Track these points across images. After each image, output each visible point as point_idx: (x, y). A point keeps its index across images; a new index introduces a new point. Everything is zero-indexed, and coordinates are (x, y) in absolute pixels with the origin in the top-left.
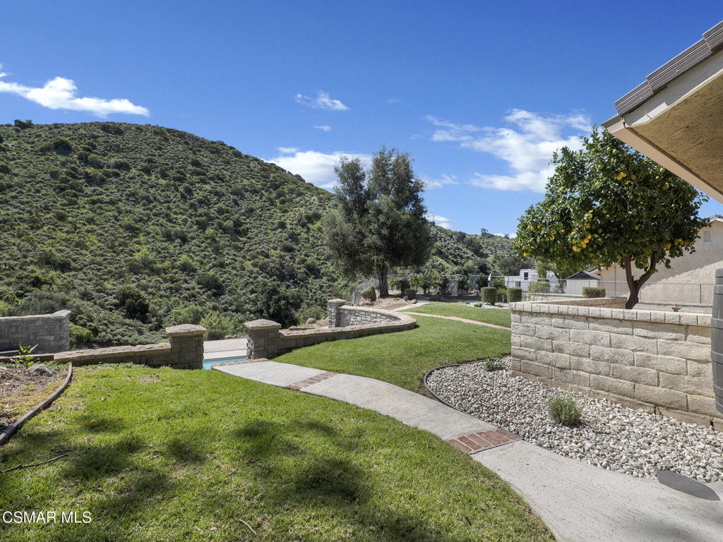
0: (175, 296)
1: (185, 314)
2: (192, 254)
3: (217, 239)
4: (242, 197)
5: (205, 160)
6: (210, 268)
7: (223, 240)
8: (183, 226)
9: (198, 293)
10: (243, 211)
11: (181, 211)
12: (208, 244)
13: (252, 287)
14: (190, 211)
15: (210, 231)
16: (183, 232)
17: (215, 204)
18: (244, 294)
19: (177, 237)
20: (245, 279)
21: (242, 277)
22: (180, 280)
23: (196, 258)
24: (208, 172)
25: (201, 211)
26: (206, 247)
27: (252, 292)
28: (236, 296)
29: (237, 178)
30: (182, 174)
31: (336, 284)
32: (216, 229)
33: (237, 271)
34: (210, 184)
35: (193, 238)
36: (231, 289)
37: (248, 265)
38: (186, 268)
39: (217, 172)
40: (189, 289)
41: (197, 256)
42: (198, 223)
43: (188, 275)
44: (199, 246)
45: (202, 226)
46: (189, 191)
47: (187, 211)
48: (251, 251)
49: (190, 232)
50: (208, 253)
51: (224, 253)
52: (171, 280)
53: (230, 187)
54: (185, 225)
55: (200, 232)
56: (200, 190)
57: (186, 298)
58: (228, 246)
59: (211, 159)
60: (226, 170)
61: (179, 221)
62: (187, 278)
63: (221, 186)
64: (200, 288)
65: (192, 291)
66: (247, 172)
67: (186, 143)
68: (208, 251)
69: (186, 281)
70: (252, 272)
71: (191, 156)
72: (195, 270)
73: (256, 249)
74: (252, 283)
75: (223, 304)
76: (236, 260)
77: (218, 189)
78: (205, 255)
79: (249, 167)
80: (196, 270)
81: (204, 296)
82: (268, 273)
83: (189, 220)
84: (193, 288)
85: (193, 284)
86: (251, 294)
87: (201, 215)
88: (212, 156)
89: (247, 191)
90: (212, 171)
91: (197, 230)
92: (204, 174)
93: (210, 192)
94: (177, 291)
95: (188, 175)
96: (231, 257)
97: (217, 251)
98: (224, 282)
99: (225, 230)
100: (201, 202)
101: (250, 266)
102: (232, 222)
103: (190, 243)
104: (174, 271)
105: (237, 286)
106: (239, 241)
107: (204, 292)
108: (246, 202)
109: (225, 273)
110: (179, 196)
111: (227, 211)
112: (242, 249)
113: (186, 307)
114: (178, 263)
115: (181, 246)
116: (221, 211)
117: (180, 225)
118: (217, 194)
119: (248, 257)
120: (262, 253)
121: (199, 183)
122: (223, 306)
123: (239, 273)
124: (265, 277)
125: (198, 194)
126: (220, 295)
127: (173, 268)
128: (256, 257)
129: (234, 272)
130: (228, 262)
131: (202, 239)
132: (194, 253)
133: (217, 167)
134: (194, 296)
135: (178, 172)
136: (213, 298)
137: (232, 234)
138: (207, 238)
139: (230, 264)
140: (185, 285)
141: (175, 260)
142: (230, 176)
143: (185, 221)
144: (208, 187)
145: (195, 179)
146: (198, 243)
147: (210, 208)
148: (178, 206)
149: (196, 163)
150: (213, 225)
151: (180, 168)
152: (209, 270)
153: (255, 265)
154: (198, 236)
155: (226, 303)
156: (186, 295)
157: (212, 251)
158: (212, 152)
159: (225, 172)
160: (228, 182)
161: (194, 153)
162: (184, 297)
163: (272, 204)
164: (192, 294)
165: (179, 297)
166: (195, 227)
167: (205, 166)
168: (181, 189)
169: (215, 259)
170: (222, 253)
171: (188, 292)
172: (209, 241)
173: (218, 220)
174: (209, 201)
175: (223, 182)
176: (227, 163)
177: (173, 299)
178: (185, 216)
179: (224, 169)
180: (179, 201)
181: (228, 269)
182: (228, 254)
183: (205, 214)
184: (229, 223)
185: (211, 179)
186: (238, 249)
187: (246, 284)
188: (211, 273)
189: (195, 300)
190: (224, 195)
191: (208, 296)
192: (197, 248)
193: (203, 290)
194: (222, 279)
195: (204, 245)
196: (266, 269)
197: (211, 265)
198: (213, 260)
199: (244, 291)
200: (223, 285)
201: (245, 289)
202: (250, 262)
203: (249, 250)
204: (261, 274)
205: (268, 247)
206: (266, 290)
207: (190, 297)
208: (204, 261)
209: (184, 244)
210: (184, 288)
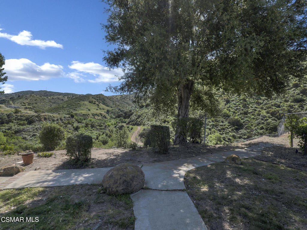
1: (214, 138)
3: (247, 100)
7: (250, 100)
9: (227, 128)
12: (241, 103)
13: (261, 126)
18: (256, 129)
19: (225, 101)
20: (258, 121)
21: (257, 119)
22: (220, 121)
23: (231, 110)
26: (239, 104)
27: (262, 128)
28: (249, 131)
33: (255, 116)
35: (232, 101)
36: (248, 126)
37: (264, 113)
40: (222, 126)
41: (233, 109)
43: (225, 119)
48: (268, 104)
49: (232, 98)
50: (239, 107)
51: (250, 107)
52: (215, 121)
55: (238, 97)
58: (253, 103)
68: (240, 106)
69: (222, 122)
70: (265, 117)
72: (229, 116)
73: (271, 103)
74: (263, 123)
75: (240, 134)
76: (255, 110)
78: (237, 108)
81: (230, 130)
82: (277, 117)
84: (225, 125)
85: (226, 123)
86: (261, 130)
91: (236, 97)
94: (216, 126)
96: (252, 109)
97: (245, 106)
98: (244, 122)
101: (265, 113)
103: (230, 103)
105: (252, 125)
106: (261, 99)
107: (230, 128)
109: (247, 117)
112: (261, 104)
119: (265, 108)
120: (275, 105)
122: (239, 136)
123: (255, 117)
124: (274, 120)
126: (240, 129)
128: (270, 108)
129: (253, 117)
130: (250, 112)
131: (238, 101)
132: (231, 108)
136: (235, 131)
139: (251, 112)
140: (221, 124)
146: (235, 103)
153: (268, 113)
154: (236, 99)
155: (242, 134)
157: (242, 106)
162: (218, 129)
164: (223, 128)
165: (216, 129)
169: (243, 110)
170: (248, 107)
171: (221, 127)
172: (242, 101)
177: (213, 130)
181: (249, 115)
182: (252, 107)
186: (258, 104)
187: (259, 124)
188: (236, 118)
191: (232, 130)
192: (234, 105)
193: (230, 126)
194: (242, 121)
195: (238, 104)
196: (275, 114)
197: (239, 113)
198: (241, 111)
199: (256, 128)
200: (244, 124)
201: (258, 126)
202: (266, 111)
203: (266, 104)
204: (271, 117)
205: (281, 101)
206: (268, 128)
207: (222, 129)
208: (236, 112)
209: (227, 104)
210: (220, 125)
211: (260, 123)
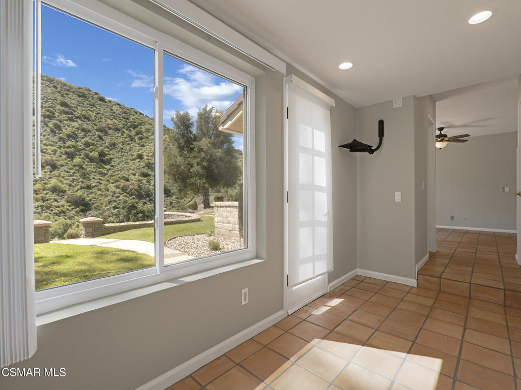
0: (46, 212)
1: (56, 226)
2: (61, 178)
3: (84, 166)
4: (106, 133)
5: (73, 101)
6: (78, 190)
7: (90, 167)
8: (52, 156)
9: (68, 209)
10: (107, 144)
11: (51, 143)
12: (76, 170)
13: (114, 204)
14: (59, 143)
15: (77, 160)
16: (52, 160)
17: (82, 138)
18: (108, 210)
19: (48, 165)
20: (109, 198)
21: (106, 196)
22: (51, 199)
23: (65, 182)
24: (75, 112)
25: (69, 143)
26: (75, 173)
27: (115, 208)
28: (100, 211)
29: (101, 118)
30: (51, 112)
31: (183, 200)
32: (83, 158)
33: (102, 192)
34: (77, 121)
35: (62, 166)
36: (97, 206)
37: (112, 187)
38: (54, 190)
39: (84, 113)
40: (59, 207)
41: (66, 180)
42: (66, 153)
43: (58, 195)
44: (68, 172)
45: (71, 156)
46: (58, 127)
47: (57, 143)
48: (114, 176)
49: (59, 161)
50: (75, 178)
51: (91, 177)
52: (42, 200)
53: (96, 125)
54: (54, 155)
55: (69, 161)
56: (69, 126)
57: (57, 214)
58: (94, 172)
59: (78, 101)
60: (92, 111)
61: (49, 151)
62: (57, 197)
63: (87, 124)
64: (69, 206)
65: (62, 208)
66: (110, 114)
67: (55, 87)
68: (76, 176)
69: (56, 200)
70: (115, 193)
71: (60, 98)
72: (64, 192)
73: (118, 175)
74: (115, 201)
76: (101, 184)
77: (85, 126)
78: (73, 179)
79: (112, 110)
80: (66, 191)
81: (73, 212)
82: (128, 193)
83: (59, 150)
84: (63, 206)
85: (63, 202)
86: (114, 209)
87: (69, 147)
88: (79, 99)
89: (110, 129)
90: (79, 112)
91: (66, 159)
92: (72, 114)
93: (78, 129)
94: (48, 208)
95: (57, 114)
96: (96, 181)
97: (85, 176)
98: (90, 200)
99: (92, 160)
100: (69, 136)
101: (113, 188)
102: (97, 153)
103: (59, 169)
104: (45, 192)
105: (102, 204)
106: (104, 168)
107: (72, 209)
108: (109, 138)
109: (91, 193)
110: (48, 130)
111: (93, 145)
112: (106, 174)
113: (56, 221)
114: (49, 186)
115: (51, 172)
116: (87, 144)
117: (50, 154)
118: (83, 130)
119: (111, 181)
120: (123, 178)
121: (67, 120)
123: (103, 193)
124: (126, 196)
125: (66, 129)
126: (87, 211)
127: (44, 189)
128: (118, 181)
129: (99, 192)
130: (94, 185)
131: (71, 167)
132: (63, 177)
133: (83, 108)
134: (64, 212)
135: (48, 111)
136: (81, 213)
137: (97, 163)
138: (75, 166)
139: (96, 186)
140: (55, 204)
141: (46, 184)
142: (96, 116)
143: (55, 152)
144: (75, 124)
145: (64, 117)
146: (67, 169)
147: (77, 141)
148: (48, 139)
149: (64, 104)
150: (80, 155)
151: (49, 107)
152: (76, 191)
153: (117, 187)
154: (67, 163)
156: (56, 211)
157: (80, 176)
158: (79, 96)
159: (91, 113)
160: (93, 121)
161: (62, 96)
162: (55, 213)
163: (132, 139)
164: (62, 210)
165: (50, 213)
166: (64, 157)
167: (72, 107)
168: (51, 125)
169: (83, 182)
170: (88, 178)
171: (58, 209)
172: (77, 168)
173: (84, 151)
174: (76, 135)
175: (89, 120)
176: (93, 105)
178: (54, 148)
179: (89, 110)
180: (49, 135)
181: (93, 190)
182: (94, 178)
183: (73, 146)
184: (95, 154)
185: (79, 118)
186: (103, 174)
188: (79, 193)
189: (65, 216)
190: (89, 131)
191: (76, 212)
192: (66, 173)
193: (72, 207)
194: (88, 198)
195: (72, 171)
196: (127, 190)
197: (79, 187)
198: (81, 183)
199: (108, 207)
200: (90, 203)
201: (109, 205)
202: (113, 185)
203: (112, 176)
204: (123, 194)
205: (128, 173)
206: (126, 206)
207: (60, 213)
208: (73, 184)
209: (54, 170)
210: (55, 206)
211: (111, 202)
